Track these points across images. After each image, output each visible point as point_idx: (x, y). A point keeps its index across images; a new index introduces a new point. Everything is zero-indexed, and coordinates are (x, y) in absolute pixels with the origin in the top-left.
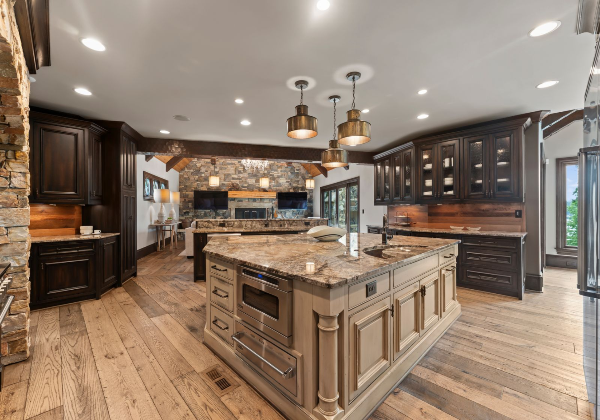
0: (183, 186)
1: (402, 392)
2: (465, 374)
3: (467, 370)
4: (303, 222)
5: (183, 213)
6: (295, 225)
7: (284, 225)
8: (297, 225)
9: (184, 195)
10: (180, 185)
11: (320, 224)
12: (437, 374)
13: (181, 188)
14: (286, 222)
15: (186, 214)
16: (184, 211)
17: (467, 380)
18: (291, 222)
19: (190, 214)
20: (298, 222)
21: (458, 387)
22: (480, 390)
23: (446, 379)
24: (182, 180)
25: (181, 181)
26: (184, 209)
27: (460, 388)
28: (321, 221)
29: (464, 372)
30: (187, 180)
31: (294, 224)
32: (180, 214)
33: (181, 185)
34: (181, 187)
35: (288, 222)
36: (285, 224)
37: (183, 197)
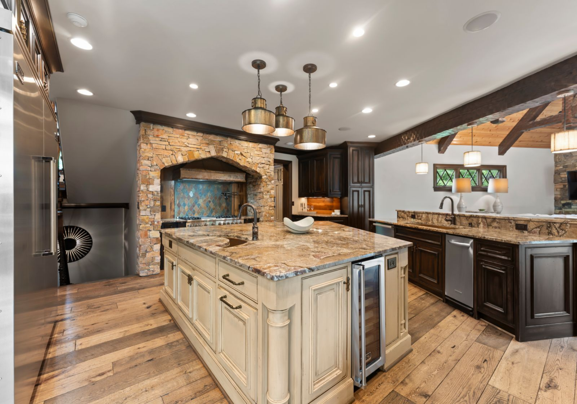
0: (562, 167)
1: (169, 323)
2: (150, 359)
3: (150, 362)
4: (513, 223)
5: (561, 205)
6: (496, 227)
7: (478, 224)
8: (499, 228)
9: (563, 179)
10: (556, 166)
11: (554, 231)
12: (166, 343)
13: (557, 170)
14: (480, 220)
15: (566, 207)
16: (563, 202)
17: (143, 356)
18: (489, 220)
19: (573, 207)
20: (503, 222)
21: (145, 347)
22: (130, 357)
23: (157, 345)
24: (559, 159)
25: (557, 160)
26: (562, 199)
27: (143, 347)
28: (557, 225)
29: (152, 360)
30: (567, 157)
31: (495, 224)
32: (555, 206)
33: (558, 166)
34: (558, 168)
35: (484, 220)
36: (480, 223)
37: (561, 182)
